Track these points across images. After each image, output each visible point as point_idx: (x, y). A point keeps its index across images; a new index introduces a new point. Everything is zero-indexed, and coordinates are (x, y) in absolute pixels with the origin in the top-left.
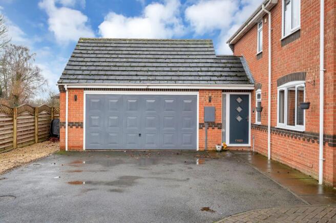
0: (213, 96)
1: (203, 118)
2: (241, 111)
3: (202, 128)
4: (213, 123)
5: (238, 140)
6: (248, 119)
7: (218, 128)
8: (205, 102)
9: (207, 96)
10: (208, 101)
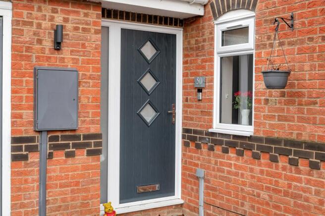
0: (69, 26)
1: (28, 114)
2: (155, 89)
3: (25, 158)
4: (71, 134)
5: (149, 188)
6: (172, 115)
7: (90, 153)
8: (37, 46)
9: (46, 24)
10: (48, 44)
